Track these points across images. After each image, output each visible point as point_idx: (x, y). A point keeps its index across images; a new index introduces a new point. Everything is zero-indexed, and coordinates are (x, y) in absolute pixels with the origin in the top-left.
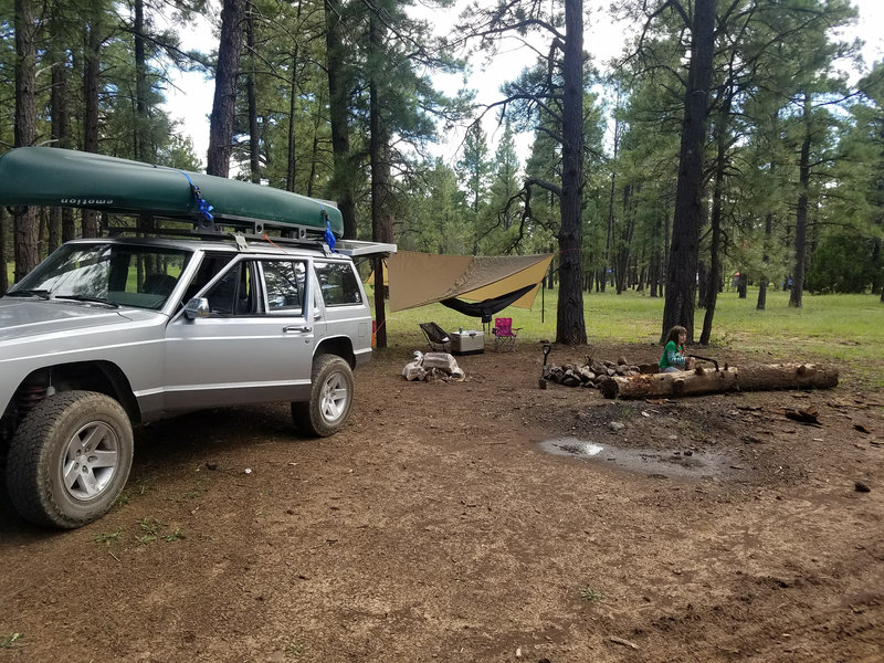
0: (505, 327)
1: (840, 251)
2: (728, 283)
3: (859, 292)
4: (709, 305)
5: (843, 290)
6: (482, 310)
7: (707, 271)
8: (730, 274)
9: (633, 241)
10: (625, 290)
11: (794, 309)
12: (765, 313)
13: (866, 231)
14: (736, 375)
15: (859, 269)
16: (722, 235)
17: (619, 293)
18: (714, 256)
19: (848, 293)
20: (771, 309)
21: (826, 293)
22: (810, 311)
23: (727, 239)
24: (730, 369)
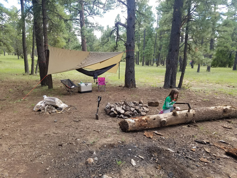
0: (102, 81)
1: (220, 55)
2: (188, 63)
3: (225, 67)
4: (183, 70)
5: (220, 66)
6: (94, 74)
7: (182, 60)
8: (189, 61)
9: (162, 51)
10: (159, 65)
11: (208, 72)
12: (199, 73)
13: (231, 48)
14: (194, 115)
15: (225, 60)
16: (188, 46)
17: (157, 66)
18: (185, 54)
19: (222, 67)
20: (201, 72)
21: (216, 67)
22: (213, 73)
23: (190, 47)
24: (191, 111)
